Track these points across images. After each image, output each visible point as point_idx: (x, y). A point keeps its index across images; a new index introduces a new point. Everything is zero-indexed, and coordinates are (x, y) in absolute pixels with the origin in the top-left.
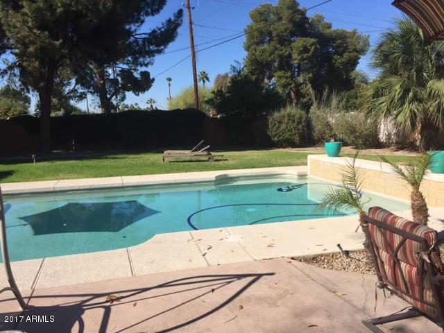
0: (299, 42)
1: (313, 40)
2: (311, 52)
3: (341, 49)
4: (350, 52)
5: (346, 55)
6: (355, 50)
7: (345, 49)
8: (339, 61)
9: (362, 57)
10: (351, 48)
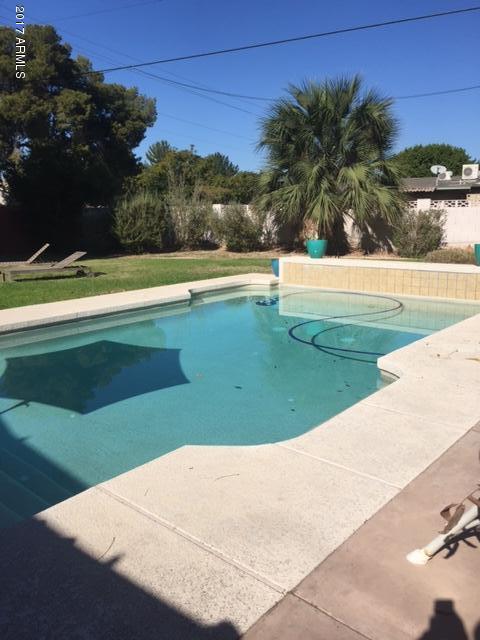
0: (68, 97)
1: (85, 96)
2: (87, 113)
3: (122, 114)
4: (134, 120)
5: (129, 123)
6: (139, 118)
7: (128, 115)
8: (121, 130)
9: (148, 128)
10: (135, 114)
